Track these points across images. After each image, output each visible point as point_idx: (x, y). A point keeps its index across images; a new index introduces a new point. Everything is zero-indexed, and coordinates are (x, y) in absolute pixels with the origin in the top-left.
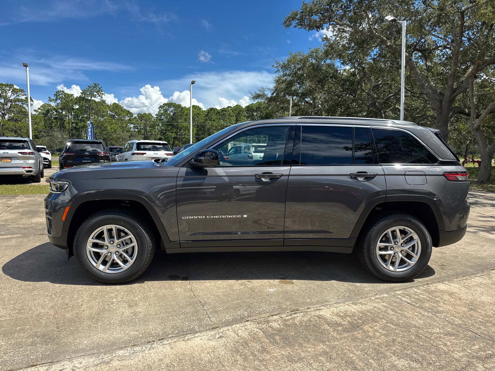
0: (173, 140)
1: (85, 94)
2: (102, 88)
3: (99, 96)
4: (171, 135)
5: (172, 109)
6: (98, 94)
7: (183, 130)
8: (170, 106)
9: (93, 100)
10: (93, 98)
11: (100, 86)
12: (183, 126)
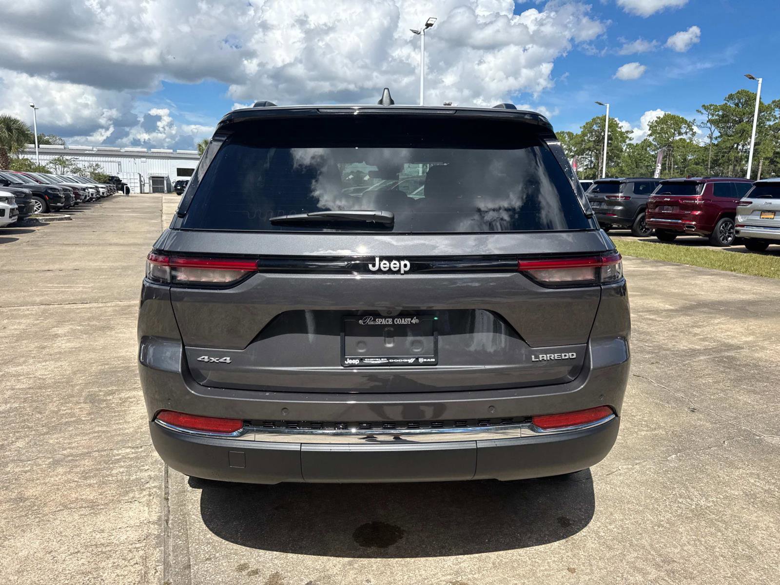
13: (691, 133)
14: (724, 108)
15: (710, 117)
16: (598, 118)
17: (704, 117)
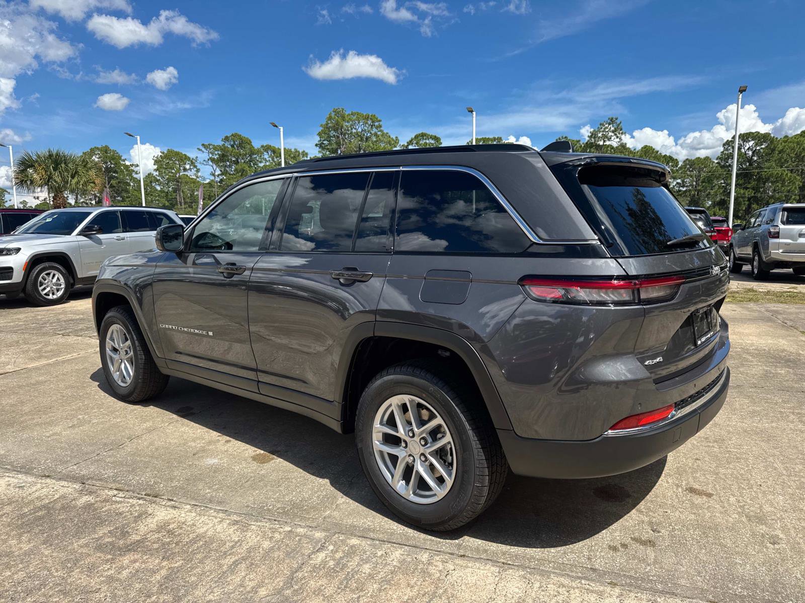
0: (747, 203)
1: (594, 138)
2: (621, 124)
3: (617, 137)
4: (744, 194)
5: (751, 143)
6: (615, 135)
7: (772, 182)
8: (747, 138)
9: (609, 146)
10: (608, 143)
11: (618, 122)
12: (771, 175)
13: (195, 169)
14: (223, 149)
15: (211, 155)
16: (98, 148)
17: (204, 155)
